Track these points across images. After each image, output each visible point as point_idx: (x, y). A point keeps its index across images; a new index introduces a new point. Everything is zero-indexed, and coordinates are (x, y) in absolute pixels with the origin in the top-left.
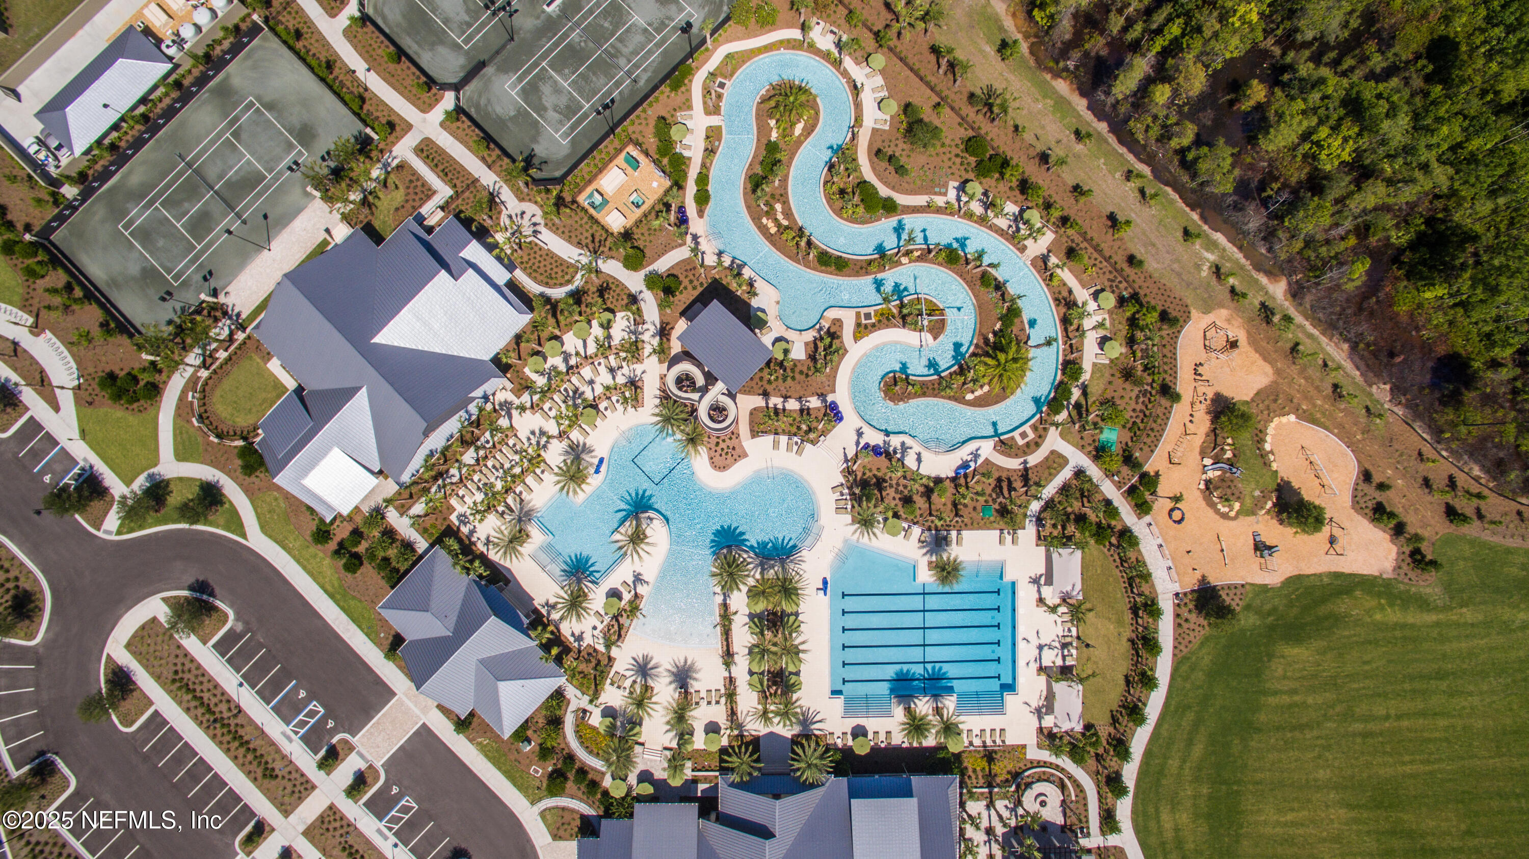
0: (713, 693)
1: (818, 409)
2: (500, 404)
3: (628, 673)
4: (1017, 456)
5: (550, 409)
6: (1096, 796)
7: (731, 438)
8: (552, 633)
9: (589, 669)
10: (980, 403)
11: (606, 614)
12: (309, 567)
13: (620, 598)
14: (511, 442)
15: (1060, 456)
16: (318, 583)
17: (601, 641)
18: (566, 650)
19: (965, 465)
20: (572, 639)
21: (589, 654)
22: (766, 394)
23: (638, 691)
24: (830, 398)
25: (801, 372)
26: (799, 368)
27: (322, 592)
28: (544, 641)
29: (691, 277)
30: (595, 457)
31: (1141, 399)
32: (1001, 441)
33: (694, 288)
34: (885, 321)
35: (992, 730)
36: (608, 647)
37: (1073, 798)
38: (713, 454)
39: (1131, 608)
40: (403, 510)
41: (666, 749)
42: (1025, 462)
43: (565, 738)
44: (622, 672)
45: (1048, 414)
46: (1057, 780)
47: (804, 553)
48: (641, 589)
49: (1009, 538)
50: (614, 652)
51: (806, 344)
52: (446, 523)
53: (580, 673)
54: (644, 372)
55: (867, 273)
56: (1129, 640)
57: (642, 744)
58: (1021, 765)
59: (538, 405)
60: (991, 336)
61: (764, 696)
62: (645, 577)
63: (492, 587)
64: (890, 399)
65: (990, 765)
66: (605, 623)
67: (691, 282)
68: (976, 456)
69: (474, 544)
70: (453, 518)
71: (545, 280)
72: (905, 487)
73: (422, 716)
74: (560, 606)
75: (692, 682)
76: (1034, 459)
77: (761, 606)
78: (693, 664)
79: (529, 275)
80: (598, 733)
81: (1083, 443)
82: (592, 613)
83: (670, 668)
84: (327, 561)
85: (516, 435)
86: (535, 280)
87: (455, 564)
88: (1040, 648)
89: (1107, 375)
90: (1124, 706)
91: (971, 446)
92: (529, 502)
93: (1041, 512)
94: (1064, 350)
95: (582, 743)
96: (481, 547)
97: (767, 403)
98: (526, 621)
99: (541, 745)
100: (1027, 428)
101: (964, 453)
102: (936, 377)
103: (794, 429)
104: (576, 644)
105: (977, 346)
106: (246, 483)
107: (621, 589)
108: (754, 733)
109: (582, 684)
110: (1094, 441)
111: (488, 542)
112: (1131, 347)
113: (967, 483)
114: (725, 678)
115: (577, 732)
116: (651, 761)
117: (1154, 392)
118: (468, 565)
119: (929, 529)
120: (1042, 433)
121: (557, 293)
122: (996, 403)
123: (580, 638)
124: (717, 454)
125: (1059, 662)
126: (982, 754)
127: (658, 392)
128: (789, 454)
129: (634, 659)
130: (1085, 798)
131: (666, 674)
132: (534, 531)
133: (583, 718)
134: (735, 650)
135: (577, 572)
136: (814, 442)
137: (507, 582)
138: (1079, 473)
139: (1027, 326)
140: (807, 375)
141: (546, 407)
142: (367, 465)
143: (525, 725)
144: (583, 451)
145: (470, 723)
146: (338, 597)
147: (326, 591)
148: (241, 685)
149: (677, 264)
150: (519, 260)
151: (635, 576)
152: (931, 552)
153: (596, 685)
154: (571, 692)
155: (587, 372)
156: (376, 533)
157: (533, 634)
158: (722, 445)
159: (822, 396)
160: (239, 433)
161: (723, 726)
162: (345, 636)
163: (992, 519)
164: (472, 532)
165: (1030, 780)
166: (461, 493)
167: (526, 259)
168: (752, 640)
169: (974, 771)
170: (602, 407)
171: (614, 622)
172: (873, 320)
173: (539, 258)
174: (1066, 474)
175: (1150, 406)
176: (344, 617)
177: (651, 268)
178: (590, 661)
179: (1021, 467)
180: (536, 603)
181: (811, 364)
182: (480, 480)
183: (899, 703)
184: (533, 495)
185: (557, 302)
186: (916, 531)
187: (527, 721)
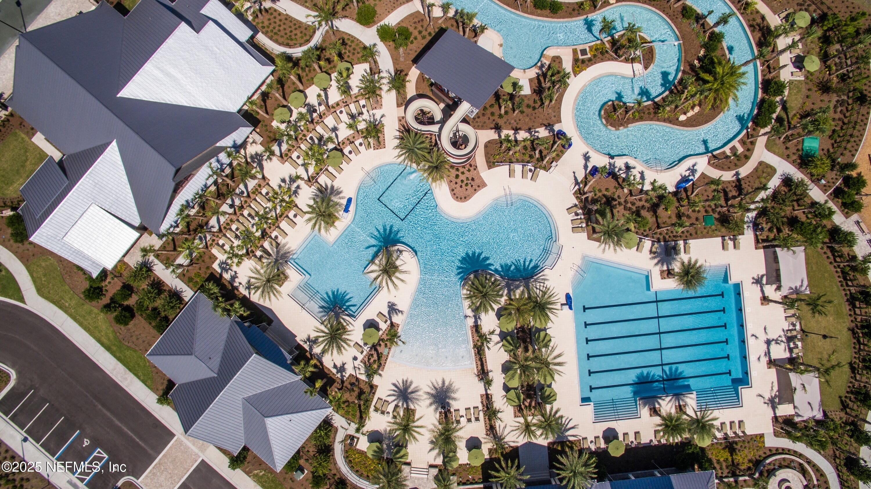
0: (472, 411)
1: (547, 138)
2: (252, 157)
3: (390, 399)
4: (729, 169)
5: (298, 157)
6: (837, 479)
7: (469, 170)
8: (315, 366)
9: (352, 397)
10: (691, 123)
11: (366, 344)
12: (85, 323)
13: (378, 329)
14: (264, 191)
15: (768, 166)
16: (95, 338)
17: (363, 371)
18: (330, 381)
19: (685, 180)
20: (334, 371)
21: (352, 384)
22: (498, 128)
23: (402, 413)
24: (557, 127)
25: (528, 106)
26: (526, 101)
27: (99, 345)
28: (307, 375)
29: (420, 28)
30: (343, 198)
31: (839, 109)
32: (714, 156)
33: (424, 37)
34: (600, 56)
35: (732, 423)
36: (370, 376)
37: (815, 482)
38: (454, 186)
39: (848, 300)
40: (168, 262)
41: (431, 466)
42: (737, 174)
43: (335, 464)
44: (384, 398)
45: (754, 129)
46: (796, 465)
47: (546, 272)
48: (396, 319)
49: (731, 243)
50: (376, 380)
51: (531, 80)
52: (209, 272)
53: (344, 402)
54: (383, 116)
55: (579, 15)
56: (849, 329)
57: (409, 464)
58: (761, 453)
59: (287, 155)
60: (696, 62)
61: (519, 410)
62: (399, 307)
63: (255, 326)
64: (611, 125)
65: (732, 455)
66: (365, 353)
67: (420, 32)
68: (693, 171)
69: (236, 288)
70: (216, 266)
71: (286, 42)
72: (633, 204)
73: (200, 454)
74: (321, 339)
75: (451, 402)
76: (745, 171)
77: (511, 326)
78: (451, 385)
79: (271, 38)
80: (366, 456)
81: (788, 152)
82: (352, 344)
83: (429, 390)
84: (102, 316)
85: (268, 184)
86: (276, 42)
87: (216, 307)
88: (768, 342)
89: (804, 90)
90: (852, 392)
91: (688, 163)
92: (285, 245)
93: (756, 218)
94: (762, 71)
95: (352, 468)
96: (243, 291)
97: (500, 136)
98: (289, 358)
99: (313, 473)
100: (735, 143)
101: (682, 169)
102: (650, 103)
103: (527, 158)
104: (339, 375)
105: (684, 72)
106: (20, 250)
107: (378, 320)
108: (512, 444)
109: (348, 412)
110: (798, 150)
111: (249, 287)
112: (825, 62)
113: (688, 197)
114: (482, 396)
115: (346, 457)
116: (419, 479)
117: (850, 101)
118: (229, 307)
119: (659, 241)
120: (750, 146)
121: (297, 52)
122: (706, 122)
123: (342, 369)
124: (458, 186)
125: (787, 355)
126: (723, 446)
127: (398, 133)
128: (525, 180)
129: (394, 385)
130: (826, 482)
131: (426, 396)
132: (291, 272)
133: (351, 444)
134: (489, 368)
135: (335, 307)
136: (546, 168)
137: (270, 322)
138: (787, 181)
139: (727, 52)
140: (534, 108)
141: (294, 155)
142: (127, 220)
143: (297, 456)
144: (331, 193)
145: (245, 458)
146: (114, 348)
147: (102, 344)
148: (25, 440)
149: (406, 18)
150: (261, 25)
151: (389, 307)
152: (661, 262)
153: (361, 412)
154: (338, 421)
155: (330, 121)
156: (144, 285)
157: (297, 369)
158: (462, 177)
159: (549, 126)
160: (9, 204)
161: (483, 441)
162: (123, 385)
163: (713, 227)
164: (234, 278)
165: (772, 467)
166: (221, 242)
167: (266, 23)
168: (505, 357)
169: (718, 462)
170: (346, 151)
171: (373, 352)
172: (589, 56)
173: (278, 23)
174: (774, 183)
175: (848, 114)
176: (120, 367)
177: (382, 23)
178: (353, 390)
179: (734, 178)
180: (298, 339)
181: (537, 98)
182: (237, 229)
183: (645, 405)
184: (287, 239)
185: (298, 60)
186: (647, 244)
187: (298, 452)
